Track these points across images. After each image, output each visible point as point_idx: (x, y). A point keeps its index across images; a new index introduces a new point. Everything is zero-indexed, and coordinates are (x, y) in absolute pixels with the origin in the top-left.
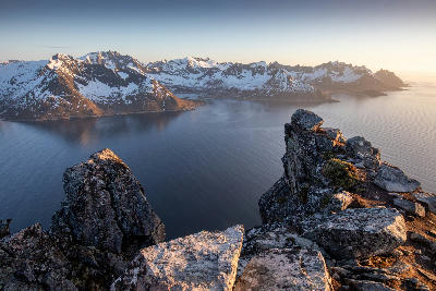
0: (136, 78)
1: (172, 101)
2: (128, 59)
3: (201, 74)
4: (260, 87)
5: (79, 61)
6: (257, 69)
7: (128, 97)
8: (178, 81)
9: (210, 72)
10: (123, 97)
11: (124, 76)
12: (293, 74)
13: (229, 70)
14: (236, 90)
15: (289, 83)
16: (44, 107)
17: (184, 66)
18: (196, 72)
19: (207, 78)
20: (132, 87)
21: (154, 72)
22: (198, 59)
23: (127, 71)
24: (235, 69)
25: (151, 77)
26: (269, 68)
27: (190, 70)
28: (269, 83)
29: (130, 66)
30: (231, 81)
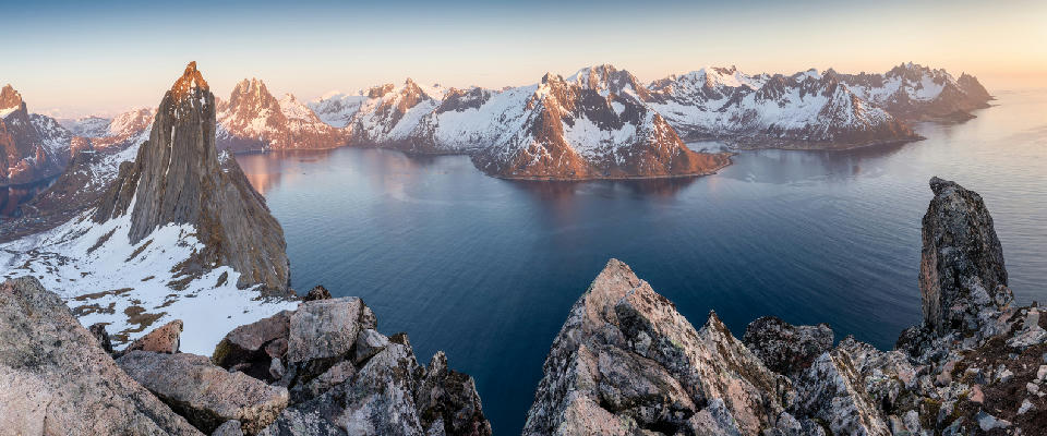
0: (634, 113)
1: (683, 156)
2: (625, 78)
3: (725, 100)
4: (813, 121)
5: (569, 83)
6: (806, 85)
7: (622, 151)
8: (692, 116)
9: (736, 95)
10: (615, 150)
11: (618, 108)
12: (857, 91)
13: (765, 88)
14: (779, 131)
15: (855, 109)
16: (523, 161)
17: (700, 85)
18: (718, 97)
19: (733, 107)
20: (628, 129)
21: (658, 99)
22: (720, 71)
23: (622, 99)
24: (775, 87)
25: (654, 108)
26: (823, 81)
27: (708, 93)
28: (825, 111)
29: (628, 90)
30: (770, 113)
